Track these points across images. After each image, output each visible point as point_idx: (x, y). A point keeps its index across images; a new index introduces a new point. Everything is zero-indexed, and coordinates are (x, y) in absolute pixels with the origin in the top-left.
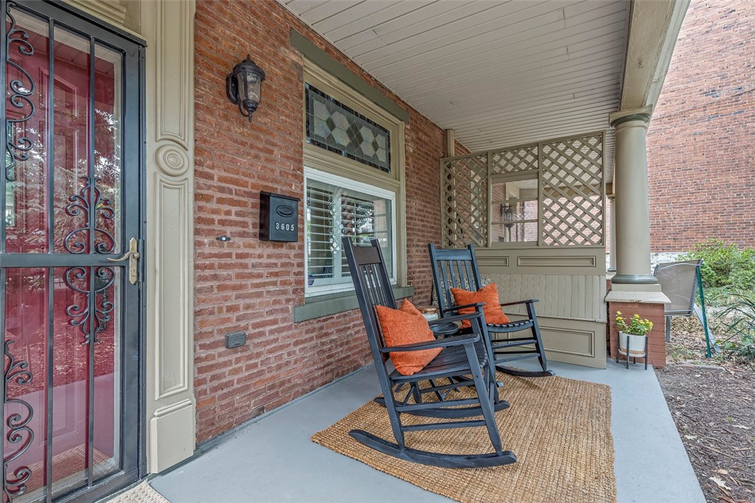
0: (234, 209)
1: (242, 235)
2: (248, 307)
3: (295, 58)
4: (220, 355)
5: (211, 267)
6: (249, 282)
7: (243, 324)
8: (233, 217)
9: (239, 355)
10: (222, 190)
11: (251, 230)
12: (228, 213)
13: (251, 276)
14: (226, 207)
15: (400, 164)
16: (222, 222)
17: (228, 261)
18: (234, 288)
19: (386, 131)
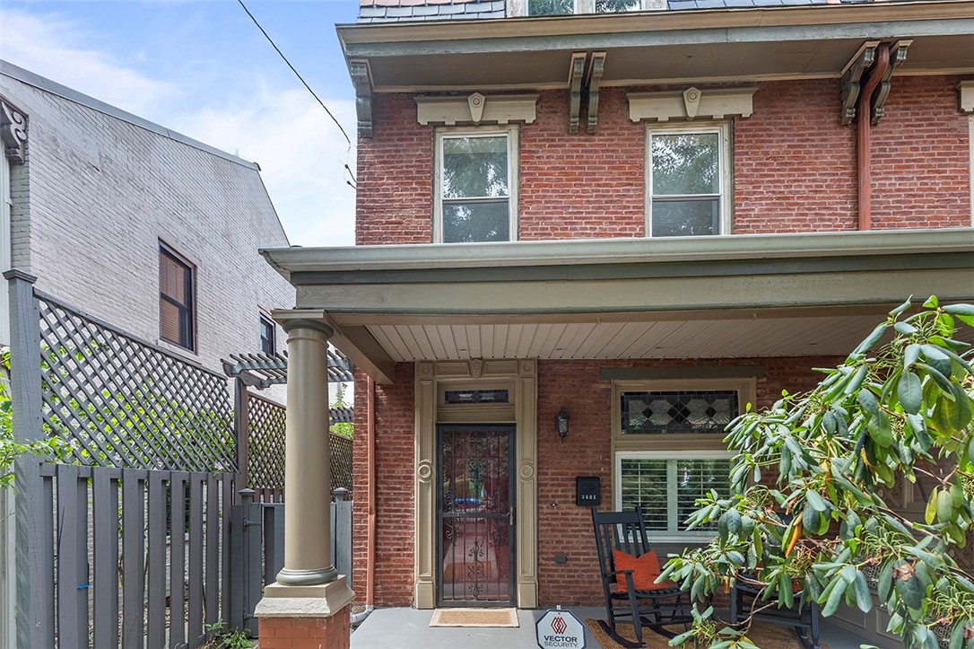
0: (560, 489)
1: (564, 502)
2: (568, 542)
4: (552, 565)
5: (547, 519)
6: (570, 528)
7: (565, 551)
8: (560, 493)
9: (563, 568)
10: (553, 479)
11: (570, 499)
12: (557, 491)
13: (570, 525)
14: (555, 488)
16: (553, 496)
17: (557, 516)
18: (560, 531)
19: (731, 392)
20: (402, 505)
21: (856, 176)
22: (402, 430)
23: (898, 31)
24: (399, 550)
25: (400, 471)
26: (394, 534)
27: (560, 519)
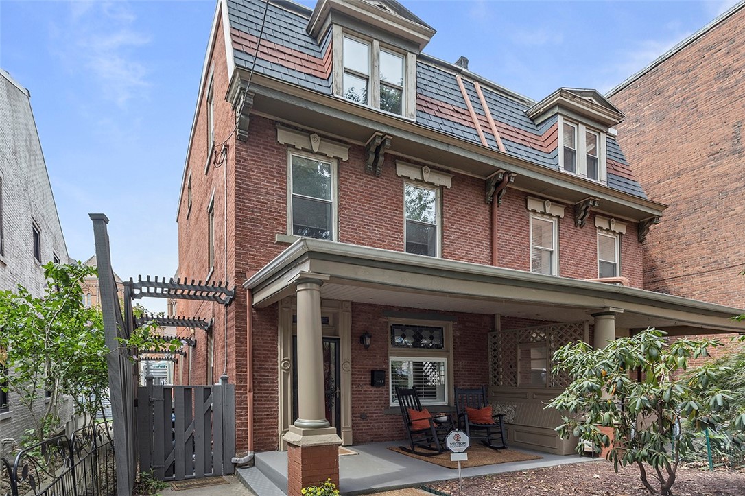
0: (363, 377)
1: (365, 384)
2: (367, 407)
3: (385, 320)
4: (359, 420)
5: (356, 394)
6: (368, 399)
7: (366, 412)
8: (362, 379)
9: (364, 421)
10: (359, 371)
11: (368, 383)
13: (368, 397)
14: (360, 376)
15: (449, 343)
16: (359, 381)
17: (361, 392)
18: (363, 401)
19: (440, 328)
20: (270, 386)
21: (491, 229)
22: (269, 338)
23: (513, 169)
24: (268, 415)
25: (268, 365)
26: (264, 404)
27: (362, 394)
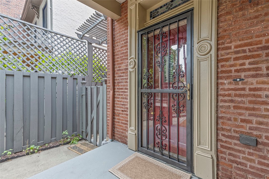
0: (247, 62)
1: (255, 76)
2: (261, 123)
4: (235, 144)
5: (229, 95)
6: (263, 107)
7: (255, 133)
8: (247, 66)
9: (251, 151)
10: (237, 52)
12: (243, 64)
13: (264, 103)
14: (241, 61)
16: (238, 71)
17: (242, 92)
18: (247, 109)
27: (247, 96)
